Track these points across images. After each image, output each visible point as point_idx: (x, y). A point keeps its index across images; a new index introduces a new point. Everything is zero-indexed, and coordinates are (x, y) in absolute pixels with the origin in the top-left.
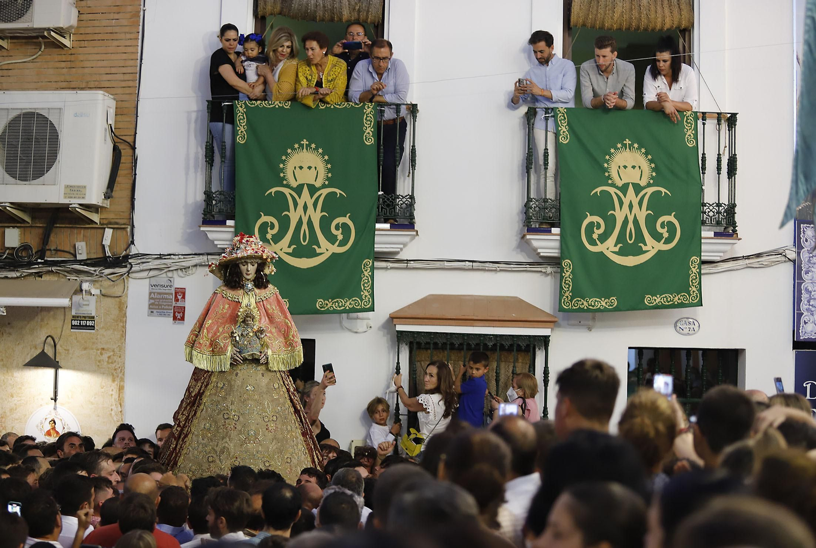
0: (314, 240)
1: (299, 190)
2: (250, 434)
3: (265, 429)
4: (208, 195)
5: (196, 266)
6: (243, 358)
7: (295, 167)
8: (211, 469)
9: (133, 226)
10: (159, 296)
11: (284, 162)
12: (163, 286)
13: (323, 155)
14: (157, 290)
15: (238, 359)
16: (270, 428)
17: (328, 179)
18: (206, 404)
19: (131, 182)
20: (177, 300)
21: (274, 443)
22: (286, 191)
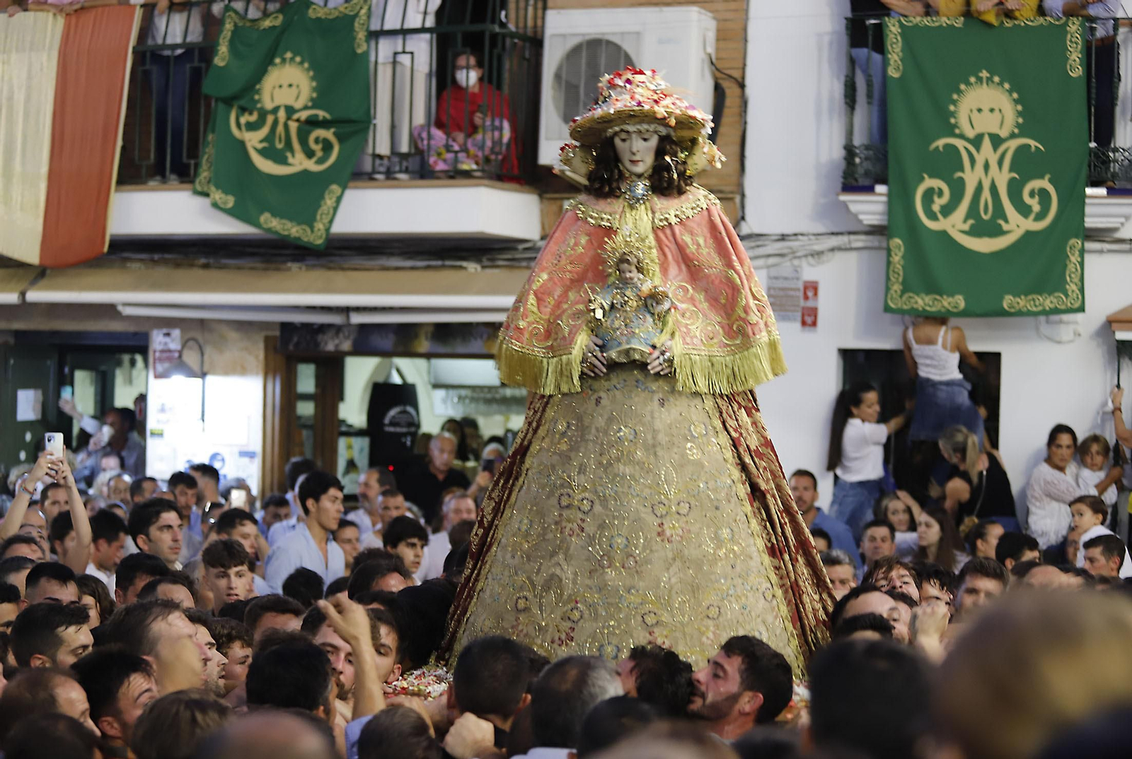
0: (999, 212)
1: (977, 142)
2: (615, 546)
3: (654, 534)
4: (850, 151)
5: (832, 250)
6: (607, 361)
7: (971, 111)
8: (520, 627)
9: (743, 196)
10: (781, 293)
11: (954, 102)
12: (786, 279)
13: (1010, 92)
14: (780, 284)
15: (597, 363)
16: (668, 533)
17: (1018, 125)
18: (530, 473)
19: (739, 133)
20: (806, 298)
21: (673, 569)
22: (959, 143)
